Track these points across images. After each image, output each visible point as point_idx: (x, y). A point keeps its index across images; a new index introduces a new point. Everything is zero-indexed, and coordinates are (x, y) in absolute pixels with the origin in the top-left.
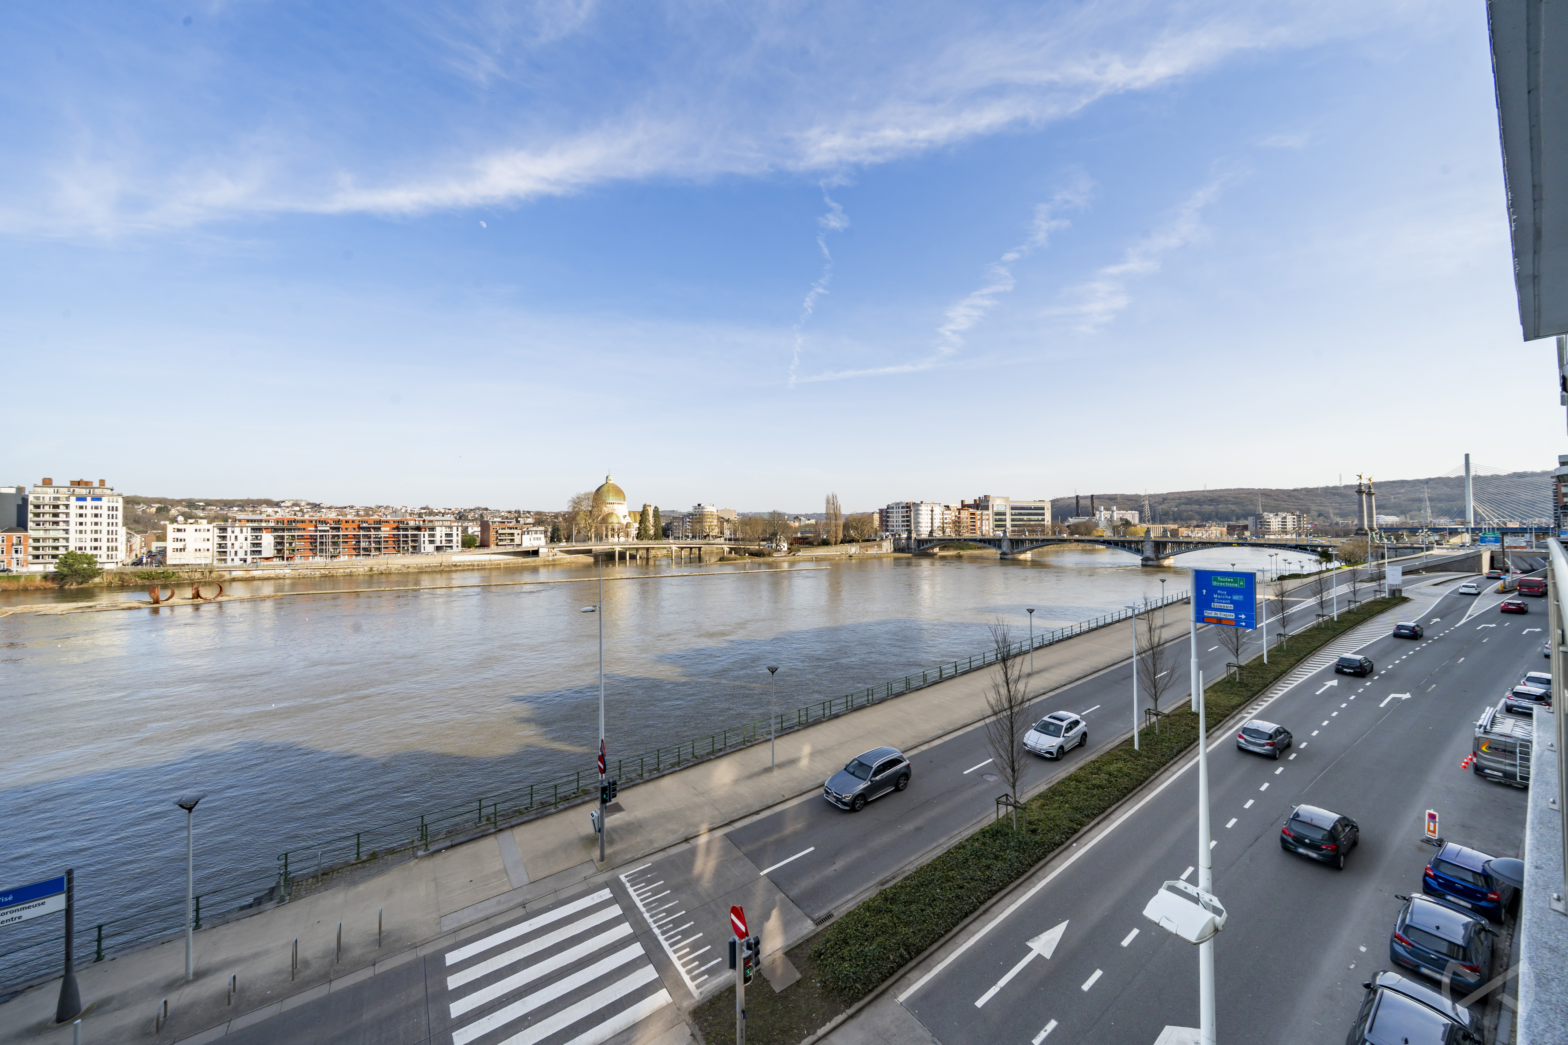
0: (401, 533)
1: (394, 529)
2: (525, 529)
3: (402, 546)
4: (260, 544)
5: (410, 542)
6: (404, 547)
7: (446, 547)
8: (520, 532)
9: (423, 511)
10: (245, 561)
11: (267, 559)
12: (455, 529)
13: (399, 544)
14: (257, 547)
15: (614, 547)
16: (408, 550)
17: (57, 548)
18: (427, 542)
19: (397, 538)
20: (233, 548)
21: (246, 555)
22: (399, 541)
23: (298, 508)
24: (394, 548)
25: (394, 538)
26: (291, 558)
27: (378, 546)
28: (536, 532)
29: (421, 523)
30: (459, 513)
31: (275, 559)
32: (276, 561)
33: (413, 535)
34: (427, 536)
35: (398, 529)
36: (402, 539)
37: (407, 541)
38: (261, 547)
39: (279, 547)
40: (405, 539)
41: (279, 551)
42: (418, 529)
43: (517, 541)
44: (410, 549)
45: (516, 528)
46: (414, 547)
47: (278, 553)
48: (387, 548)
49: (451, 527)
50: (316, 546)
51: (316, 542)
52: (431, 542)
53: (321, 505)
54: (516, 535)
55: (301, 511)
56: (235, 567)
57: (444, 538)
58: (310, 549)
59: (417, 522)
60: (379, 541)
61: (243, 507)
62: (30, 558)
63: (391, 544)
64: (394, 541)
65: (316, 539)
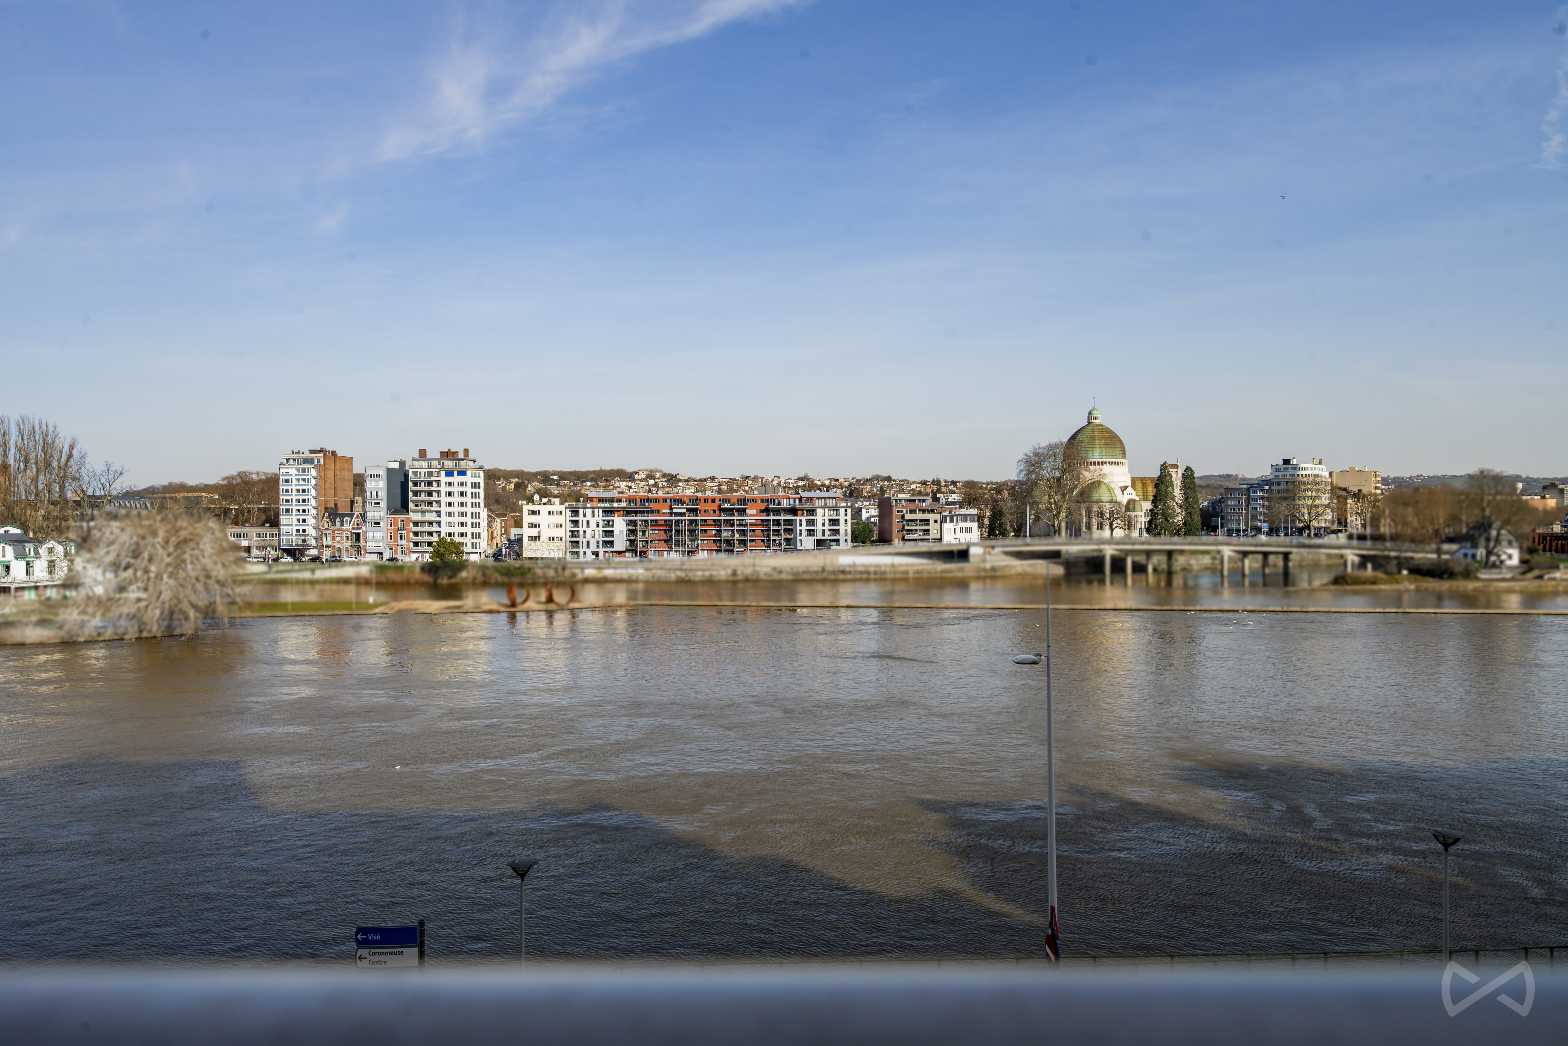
0: (771, 518)
1: (763, 511)
2: (947, 513)
3: (772, 538)
4: (612, 532)
5: (782, 531)
6: (774, 540)
7: (831, 540)
8: (937, 517)
9: (801, 483)
10: (597, 555)
11: (619, 553)
12: (842, 511)
13: (768, 536)
14: (609, 536)
15: (1102, 547)
16: (780, 544)
17: (431, 534)
18: (804, 533)
19: (767, 525)
20: (585, 537)
21: (598, 546)
22: (769, 530)
23: (652, 482)
24: (763, 541)
25: (763, 525)
26: (645, 552)
27: (743, 538)
28: (964, 518)
29: (797, 502)
30: (850, 485)
31: (627, 554)
32: (629, 557)
33: (788, 522)
34: (804, 523)
35: (766, 511)
36: (772, 528)
37: (778, 531)
38: (613, 536)
39: (631, 538)
40: (776, 528)
41: (632, 542)
42: (793, 511)
43: (934, 534)
44: (783, 544)
45: (933, 511)
46: (788, 541)
47: (631, 546)
48: (753, 540)
49: (836, 509)
50: (671, 537)
51: (671, 531)
52: (811, 532)
53: (678, 477)
54: (932, 522)
55: (656, 485)
56: (587, 563)
57: (827, 527)
58: (665, 541)
59: (792, 501)
60: (744, 530)
61: (596, 481)
62: (411, 544)
63: (759, 535)
64: (762, 530)
65: (671, 526)
